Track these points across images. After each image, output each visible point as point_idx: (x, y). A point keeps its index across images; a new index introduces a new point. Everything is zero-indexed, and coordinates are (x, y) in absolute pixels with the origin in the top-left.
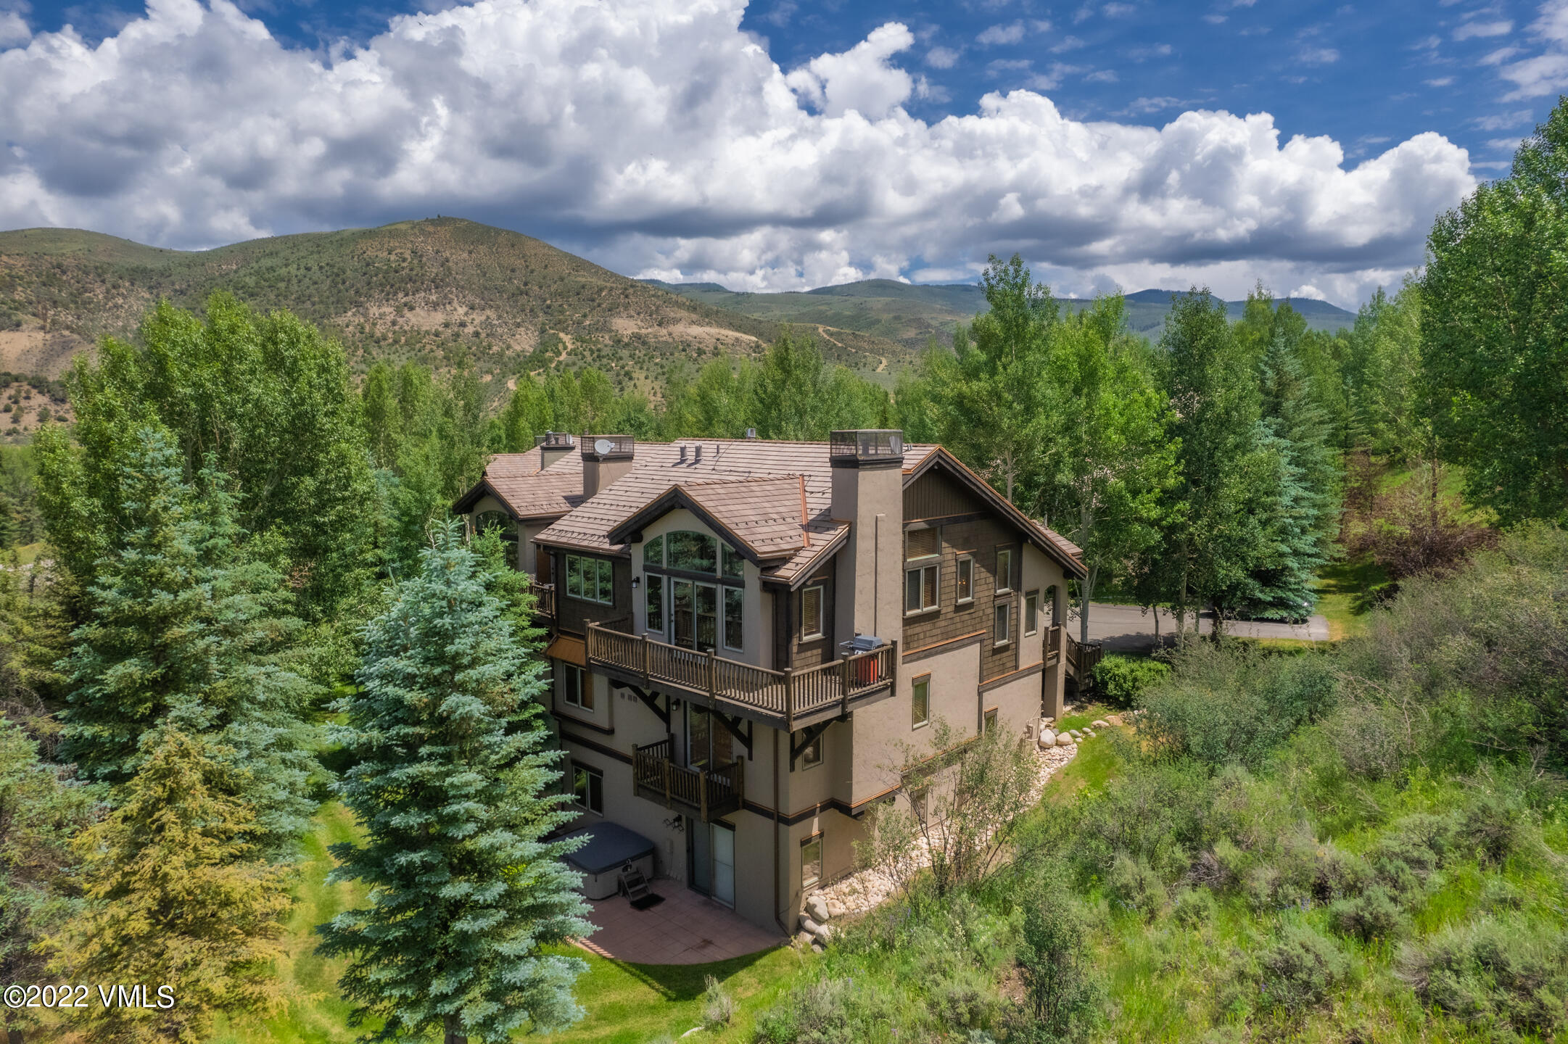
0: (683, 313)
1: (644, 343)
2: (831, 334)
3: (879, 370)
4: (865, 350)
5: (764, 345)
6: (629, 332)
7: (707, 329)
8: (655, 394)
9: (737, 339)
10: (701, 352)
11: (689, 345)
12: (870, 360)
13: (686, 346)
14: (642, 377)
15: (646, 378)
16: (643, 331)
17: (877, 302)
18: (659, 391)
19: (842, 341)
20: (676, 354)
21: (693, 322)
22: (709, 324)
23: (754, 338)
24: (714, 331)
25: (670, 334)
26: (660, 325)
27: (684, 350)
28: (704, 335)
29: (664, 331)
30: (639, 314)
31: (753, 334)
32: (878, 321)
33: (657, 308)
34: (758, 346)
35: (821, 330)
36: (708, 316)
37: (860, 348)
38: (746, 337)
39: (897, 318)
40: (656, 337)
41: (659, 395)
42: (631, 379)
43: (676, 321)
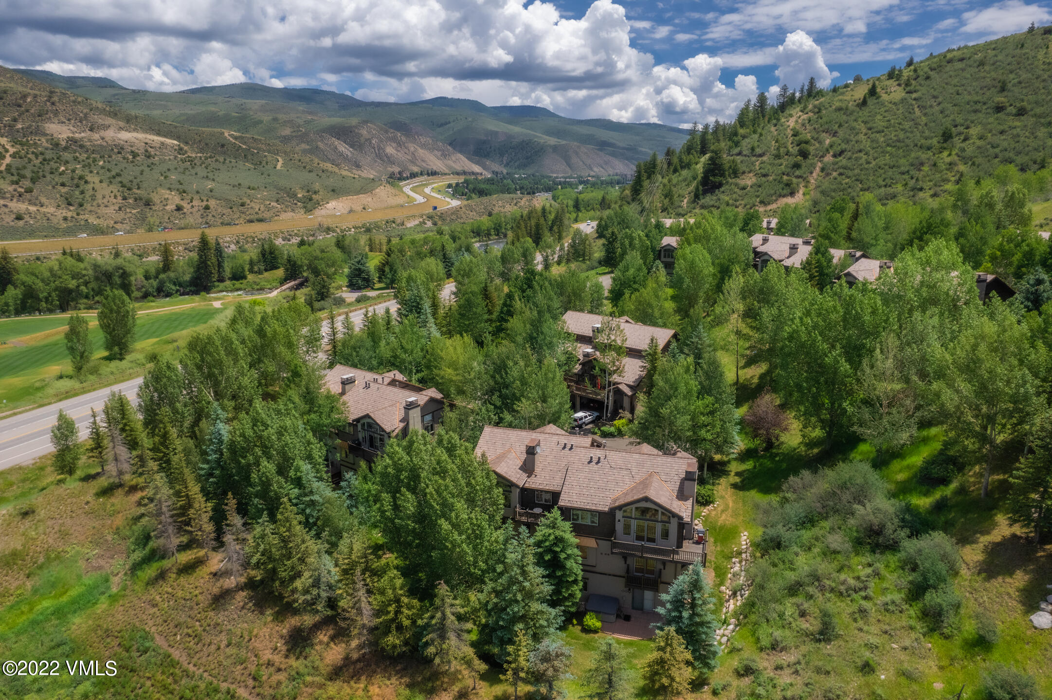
0: (109, 121)
1: (81, 146)
2: (236, 138)
3: (279, 167)
4: (264, 151)
5: (186, 148)
6: (64, 136)
7: (135, 134)
8: (115, 197)
9: (162, 143)
10: (135, 155)
11: (122, 148)
12: (269, 158)
13: (121, 149)
14: (96, 179)
15: (101, 182)
16: (77, 135)
17: (254, 104)
18: (118, 194)
19: (245, 143)
20: (114, 156)
21: (121, 129)
22: (135, 130)
23: (176, 142)
24: (141, 136)
25: (103, 139)
26: (91, 130)
27: (119, 153)
28: (133, 140)
29: (96, 136)
30: (69, 120)
31: (172, 137)
32: (261, 122)
33: (86, 115)
34: (181, 149)
35: (226, 134)
36: (131, 122)
37: (259, 149)
38: (169, 141)
39: (275, 119)
40: (90, 140)
41: (119, 198)
42: (86, 182)
43: (107, 127)
